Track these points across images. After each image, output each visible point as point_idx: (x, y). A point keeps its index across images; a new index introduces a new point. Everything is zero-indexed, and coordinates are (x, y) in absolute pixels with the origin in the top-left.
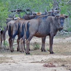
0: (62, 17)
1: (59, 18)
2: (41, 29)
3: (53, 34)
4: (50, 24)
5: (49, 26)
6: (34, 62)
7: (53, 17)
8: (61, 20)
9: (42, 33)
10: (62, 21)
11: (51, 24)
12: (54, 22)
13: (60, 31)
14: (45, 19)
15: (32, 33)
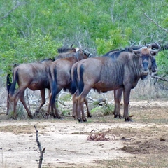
0: (145, 53)
1: (141, 55)
2: (106, 77)
3: (129, 85)
4: (123, 66)
5: (123, 71)
6: (78, 133)
7: (130, 55)
8: (143, 59)
9: (107, 83)
10: (145, 60)
11: (126, 67)
12: (132, 62)
13: (142, 79)
14: (115, 57)
15: (89, 82)
